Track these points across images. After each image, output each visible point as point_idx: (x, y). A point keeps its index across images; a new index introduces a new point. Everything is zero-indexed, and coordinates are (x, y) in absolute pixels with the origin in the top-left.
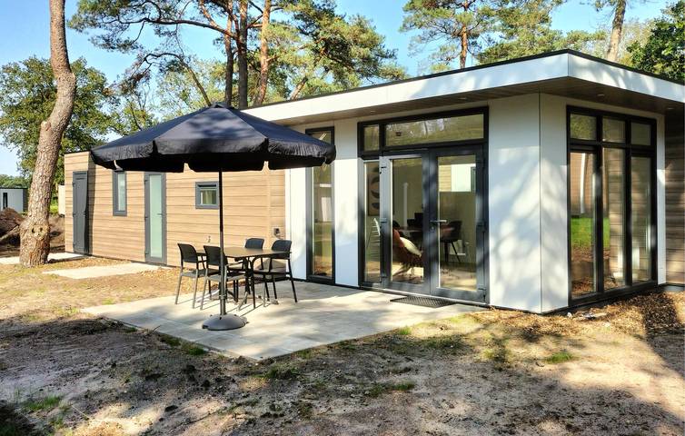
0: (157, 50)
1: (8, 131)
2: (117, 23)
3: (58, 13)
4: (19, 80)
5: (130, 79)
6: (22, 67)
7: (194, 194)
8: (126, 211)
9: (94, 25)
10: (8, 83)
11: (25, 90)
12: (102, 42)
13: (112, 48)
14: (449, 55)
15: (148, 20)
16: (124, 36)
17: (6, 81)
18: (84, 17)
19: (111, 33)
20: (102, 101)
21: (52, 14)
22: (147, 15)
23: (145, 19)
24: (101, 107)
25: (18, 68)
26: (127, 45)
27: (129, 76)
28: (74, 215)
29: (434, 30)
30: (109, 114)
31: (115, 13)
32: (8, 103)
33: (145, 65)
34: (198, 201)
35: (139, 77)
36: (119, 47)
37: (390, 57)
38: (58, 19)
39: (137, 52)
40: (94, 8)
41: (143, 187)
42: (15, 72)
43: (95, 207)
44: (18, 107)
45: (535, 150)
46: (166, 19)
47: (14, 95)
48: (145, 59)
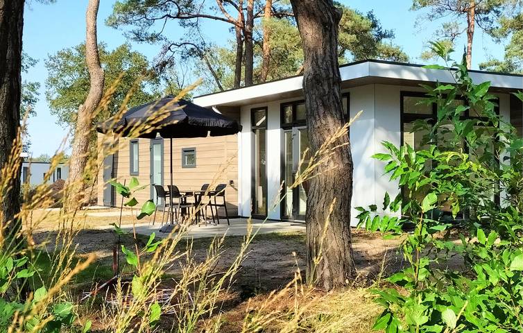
0: (181, 39)
1: (61, 111)
2: (145, 20)
3: (92, 24)
4: (71, 64)
5: (157, 66)
6: (75, 52)
7: (181, 157)
8: (138, 172)
9: (126, 22)
10: (62, 67)
11: (77, 73)
12: (132, 36)
13: (142, 40)
14: (454, 31)
15: (169, 16)
16: (150, 31)
17: (61, 65)
18: (117, 17)
19: (140, 28)
20: (144, 83)
21: (88, 25)
22: (168, 13)
23: (167, 15)
24: (143, 87)
25: (71, 54)
26: (154, 38)
27: (156, 63)
28: (104, 176)
29: (440, 7)
30: (151, 94)
31: (142, 12)
32: (62, 85)
33: (169, 53)
34: (184, 162)
35: (164, 64)
36: (147, 39)
37: (389, 36)
38: (91, 28)
39: (163, 42)
40: (125, 9)
41: (149, 153)
42: (68, 57)
43: (118, 170)
44: (70, 89)
45: (373, 121)
46: (186, 14)
47: (67, 78)
48: (169, 48)
